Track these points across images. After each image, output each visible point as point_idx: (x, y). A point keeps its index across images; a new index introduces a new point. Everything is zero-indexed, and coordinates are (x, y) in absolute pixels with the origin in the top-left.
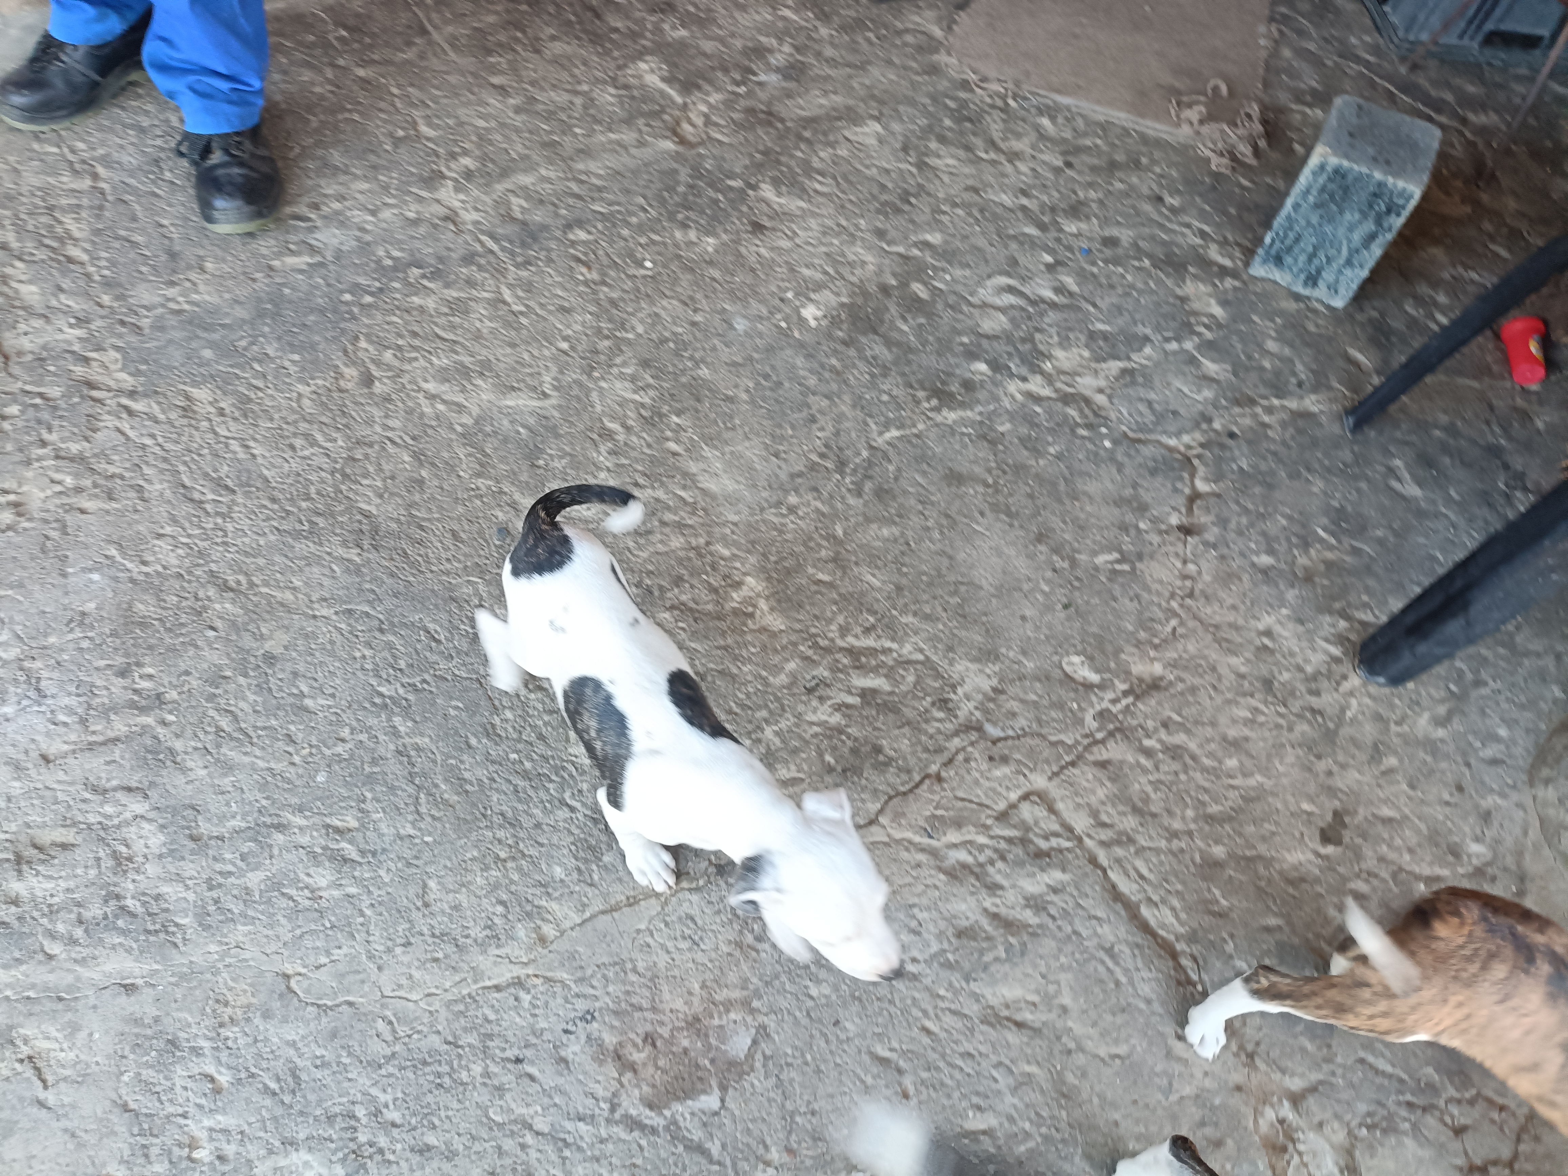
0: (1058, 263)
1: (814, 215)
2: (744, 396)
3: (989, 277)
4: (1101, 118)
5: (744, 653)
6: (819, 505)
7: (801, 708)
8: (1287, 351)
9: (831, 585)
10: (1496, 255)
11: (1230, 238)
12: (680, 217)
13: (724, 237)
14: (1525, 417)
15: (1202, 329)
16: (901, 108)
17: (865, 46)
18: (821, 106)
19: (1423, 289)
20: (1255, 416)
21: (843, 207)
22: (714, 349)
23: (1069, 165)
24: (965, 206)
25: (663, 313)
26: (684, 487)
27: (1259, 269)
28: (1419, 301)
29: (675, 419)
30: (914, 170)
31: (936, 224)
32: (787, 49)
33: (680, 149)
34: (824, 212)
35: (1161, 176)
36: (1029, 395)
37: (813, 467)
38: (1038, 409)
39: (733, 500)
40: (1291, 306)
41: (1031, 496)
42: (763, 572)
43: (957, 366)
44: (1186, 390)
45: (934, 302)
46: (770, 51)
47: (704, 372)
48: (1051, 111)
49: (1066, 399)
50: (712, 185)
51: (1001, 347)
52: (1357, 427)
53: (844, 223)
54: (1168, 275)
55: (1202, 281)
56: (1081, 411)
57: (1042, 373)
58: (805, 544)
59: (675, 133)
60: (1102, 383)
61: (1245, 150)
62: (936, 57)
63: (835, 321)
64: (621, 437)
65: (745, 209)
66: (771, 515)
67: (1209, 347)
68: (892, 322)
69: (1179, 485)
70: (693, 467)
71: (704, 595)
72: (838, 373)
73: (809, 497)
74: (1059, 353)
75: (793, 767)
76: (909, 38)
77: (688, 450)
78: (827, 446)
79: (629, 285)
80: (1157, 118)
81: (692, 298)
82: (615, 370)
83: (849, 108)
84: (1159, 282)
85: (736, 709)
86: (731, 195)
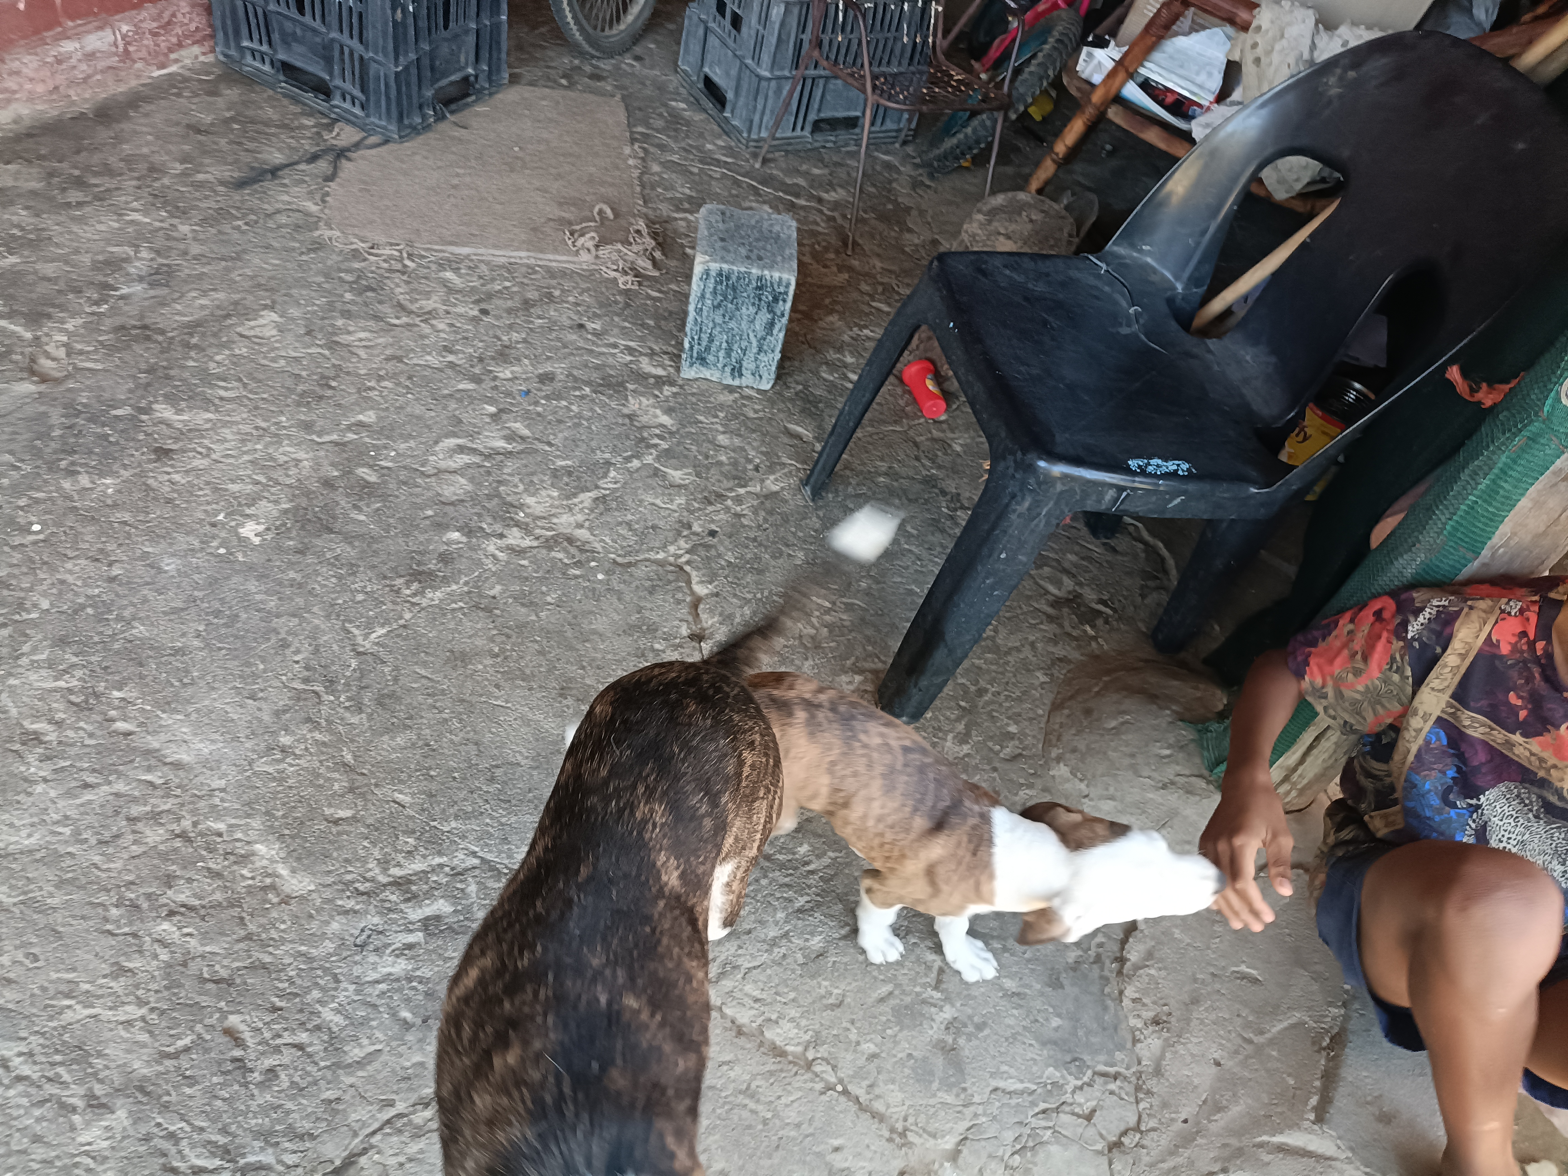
0: (501, 411)
1: (225, 424)
2: (196, 643)
3: (436, 443)
4: (503, 260)
5: (274, 934)
6: (318, 736)
7: (357, 971)
8: (737, 441)
9: (354, 819)
10: (879, 310)
11: (656, 348)
12: (63, 464)
13: (126, 474)
14: (945, 445)
15: (656, 441)
16: (294, 292)
17: (236, 235)
18: (203, 307)
19: (832, 355)
20: (727, 509)
21: (256, 408)
22: (145, 601)
23: (484, 312)
24: (394, 376)
25: (70, 579)
26: (149, 769)
27: (689, 372)
28: (832, 366)
29: (116, 694)
30: (326, 352)
31: (365, 403)
32: (144, 254)
33: (42, 387)
34: (238, 419)
35: (577, 304)
36: (511, 549)
37: (299, 696)
38: (524, 562)
39: (210, 764)
40: (727, 398)
41: (541, 653)
42: (273, 832)
43: (429, 541)
44: (658, 502)
45: (385, 482)
46: (127, 260)
47: (140, 630)
48: (453, 264)
49: (550, 544)
50: (93, 419)
51: (468, 510)
52: (816, 494)
53: (264, 425)
54: (610, 397)
55: (642, 394)
56: (565, 550)
57: (518, 524)
58: (312, 784)
59: (33, 373)
60: (580, 518)
61: (644, 264)
62: (317, 233)
63: (281, 531)
64: (52, 737)
65: (141, 437)
66: (262, 766)
67: (666, 455)
68: (345, 515)
69: (679, 596)
70: (154, 743)
71: (207, 884)
72: (300, 586)
73: (304, 730)
74: (530, 500)
75: (365, 1041)
76: (283, 219)
77: (141, 725)
78: (307, 668)
79: (17, 557)
80: (556, 251)
81: (101, 551)
82: (24, 661)
83: (236, 303)
84: (604, 405)
85: (279, 1003)
86: (121, 426)
